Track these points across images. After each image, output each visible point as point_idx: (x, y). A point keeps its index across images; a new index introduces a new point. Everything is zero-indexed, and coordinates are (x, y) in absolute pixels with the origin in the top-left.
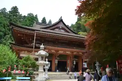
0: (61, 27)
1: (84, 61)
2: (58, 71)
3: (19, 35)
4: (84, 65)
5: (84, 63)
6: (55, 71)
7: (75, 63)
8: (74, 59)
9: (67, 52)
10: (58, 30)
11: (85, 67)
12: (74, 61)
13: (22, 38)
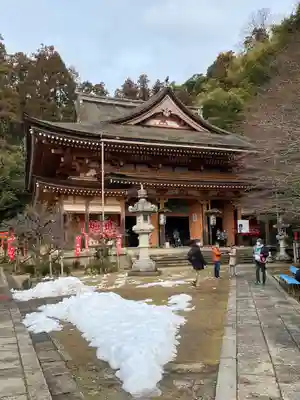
0: (167, 114)
1: (239, 216)
2: (167, 244)
3: (53, 151)
4: (241, 225)
6: (161, 245)
7: (212, 223)
8: (210, 210)
10: (157, 122)
11: (243, 231)
12: (212, 217)
13: (62, 160)
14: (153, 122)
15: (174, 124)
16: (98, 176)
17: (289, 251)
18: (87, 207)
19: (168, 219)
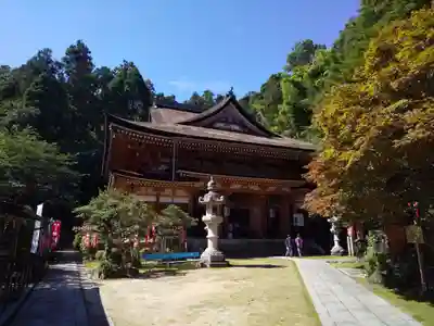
3: (130, 147)
5: (295, 215)
7: (272, 216)
9: (252, 187)
11: (299, 224)
12: (271, 211)
13: (137, 155)
14: (218, 125)
15: (237, 128)
16: (169, 171)
17: (343, 243)
18: (158, 199)
19: (232, 211)
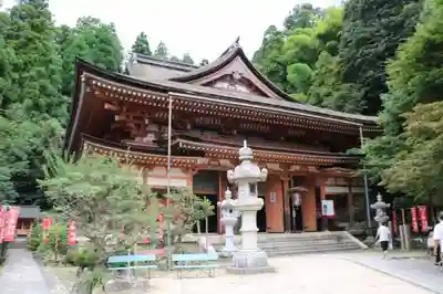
0: (237, 77)
1: (323, 196)
5: (324, 202)
8: (292, 189)
10: (225, 85)
11: (328, 214)
12: (297, 196)
13: (117, 118)
